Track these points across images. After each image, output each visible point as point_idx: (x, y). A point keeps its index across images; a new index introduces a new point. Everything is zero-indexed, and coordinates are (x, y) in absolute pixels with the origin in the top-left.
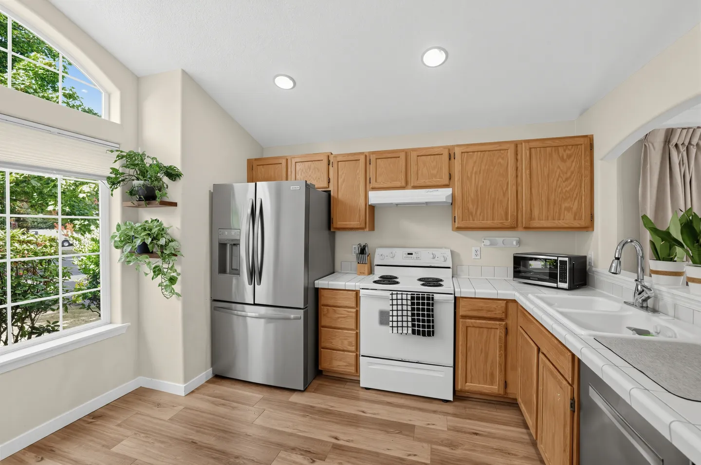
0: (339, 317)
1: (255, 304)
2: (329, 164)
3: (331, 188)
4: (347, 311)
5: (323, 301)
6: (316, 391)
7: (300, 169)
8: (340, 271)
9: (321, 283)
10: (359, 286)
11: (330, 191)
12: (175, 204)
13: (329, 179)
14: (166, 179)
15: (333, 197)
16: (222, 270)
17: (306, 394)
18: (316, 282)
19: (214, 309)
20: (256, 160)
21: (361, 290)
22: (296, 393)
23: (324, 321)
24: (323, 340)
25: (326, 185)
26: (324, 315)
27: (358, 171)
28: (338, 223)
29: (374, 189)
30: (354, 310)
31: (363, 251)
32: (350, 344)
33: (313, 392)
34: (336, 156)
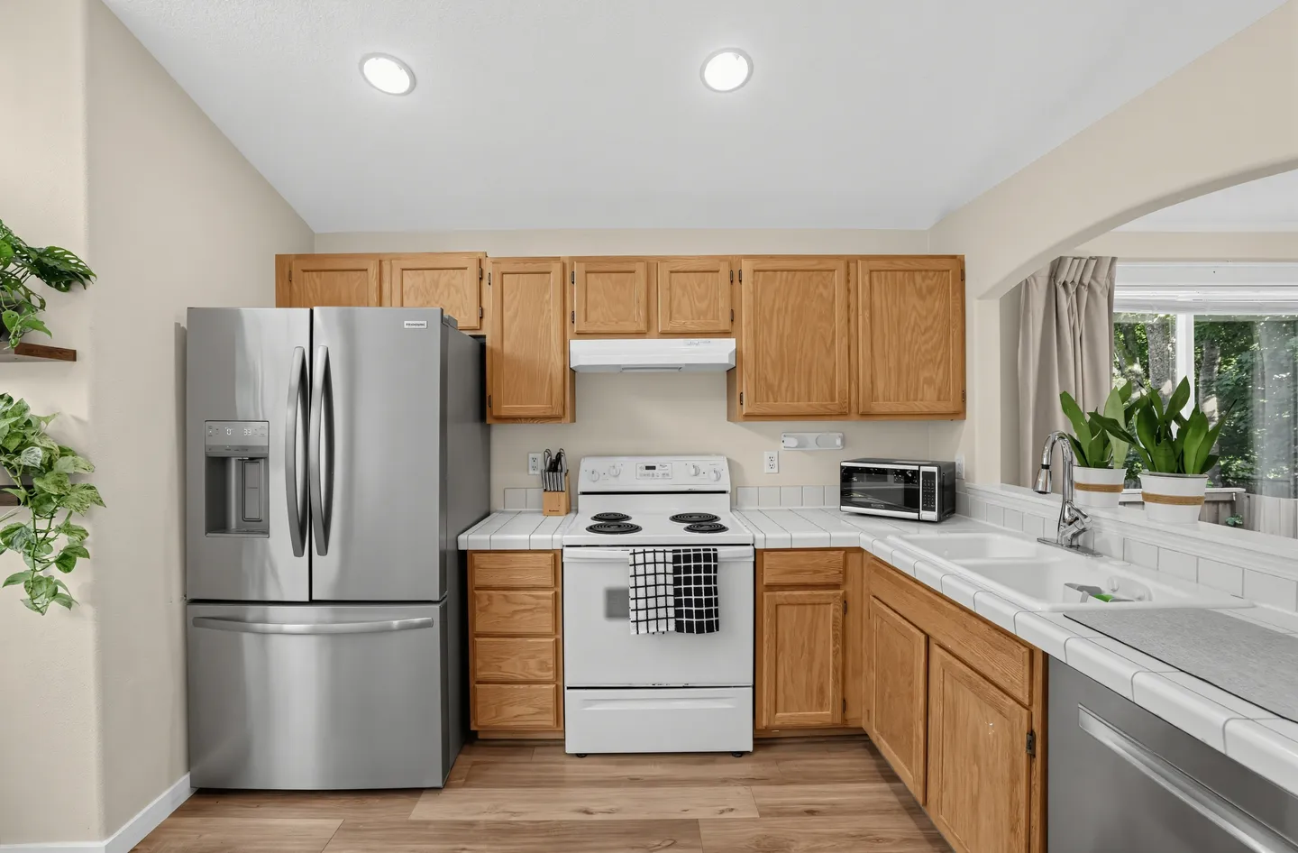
0: (515, 612)
1: (312, 602)
2: (481, 279)
3: (488, 331)
4: (533, 596)
5: (479, 577)
6: (468, 782)
7: (413, 286)
8: (502, 509)
9: (473, 539)
10: (561, 540)
11: (484, 337)
12: (70, 355)
13: (482, 310)
14: (34, 283)
15: (492, 350)
16: (217, 521)
17: (447, 793)
18: (462, 537)
19: (192, 626)
20: (299, 257)
21: (566, 549)
22: (424, 796)
23: (480, 623)
24: (479, 663)
25: (474, 323)
26: (483, 610)
27: (547, 297)
28: (503, 403)
29: (581, 335)
30: (551, 593)
31: (555, 465)
32: (542, 666)
33: (464, 786)
34: (496, 262)
